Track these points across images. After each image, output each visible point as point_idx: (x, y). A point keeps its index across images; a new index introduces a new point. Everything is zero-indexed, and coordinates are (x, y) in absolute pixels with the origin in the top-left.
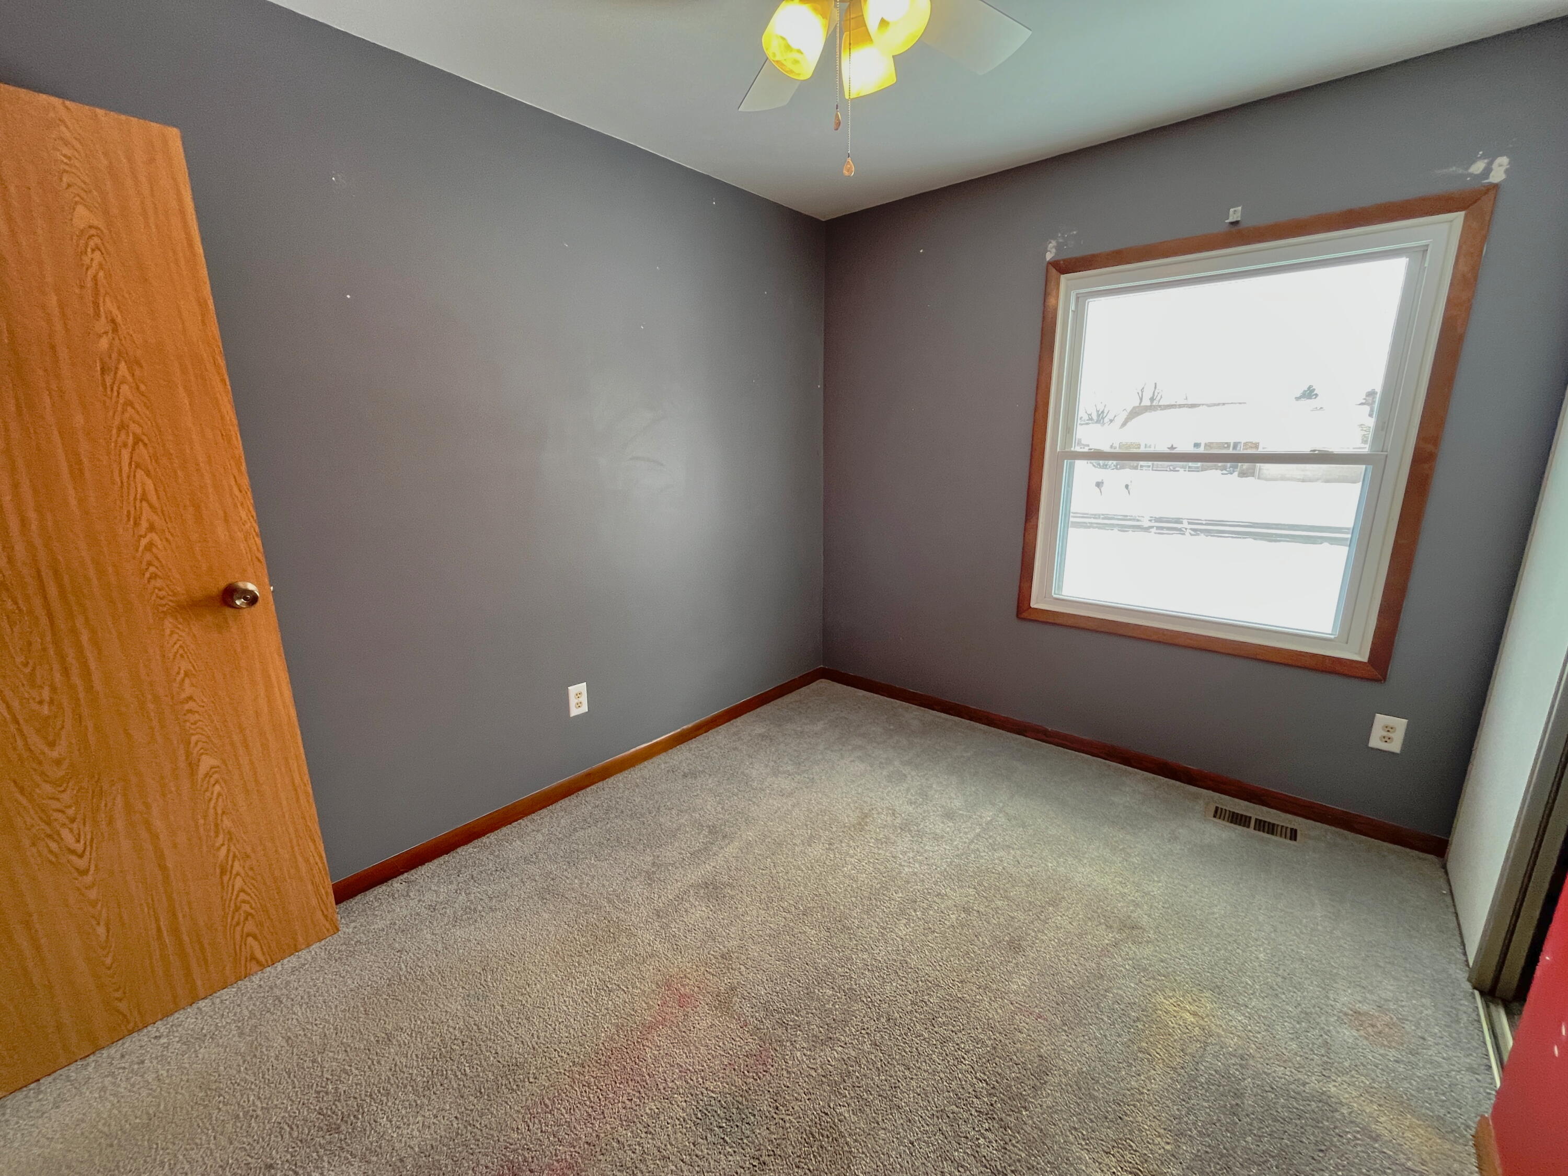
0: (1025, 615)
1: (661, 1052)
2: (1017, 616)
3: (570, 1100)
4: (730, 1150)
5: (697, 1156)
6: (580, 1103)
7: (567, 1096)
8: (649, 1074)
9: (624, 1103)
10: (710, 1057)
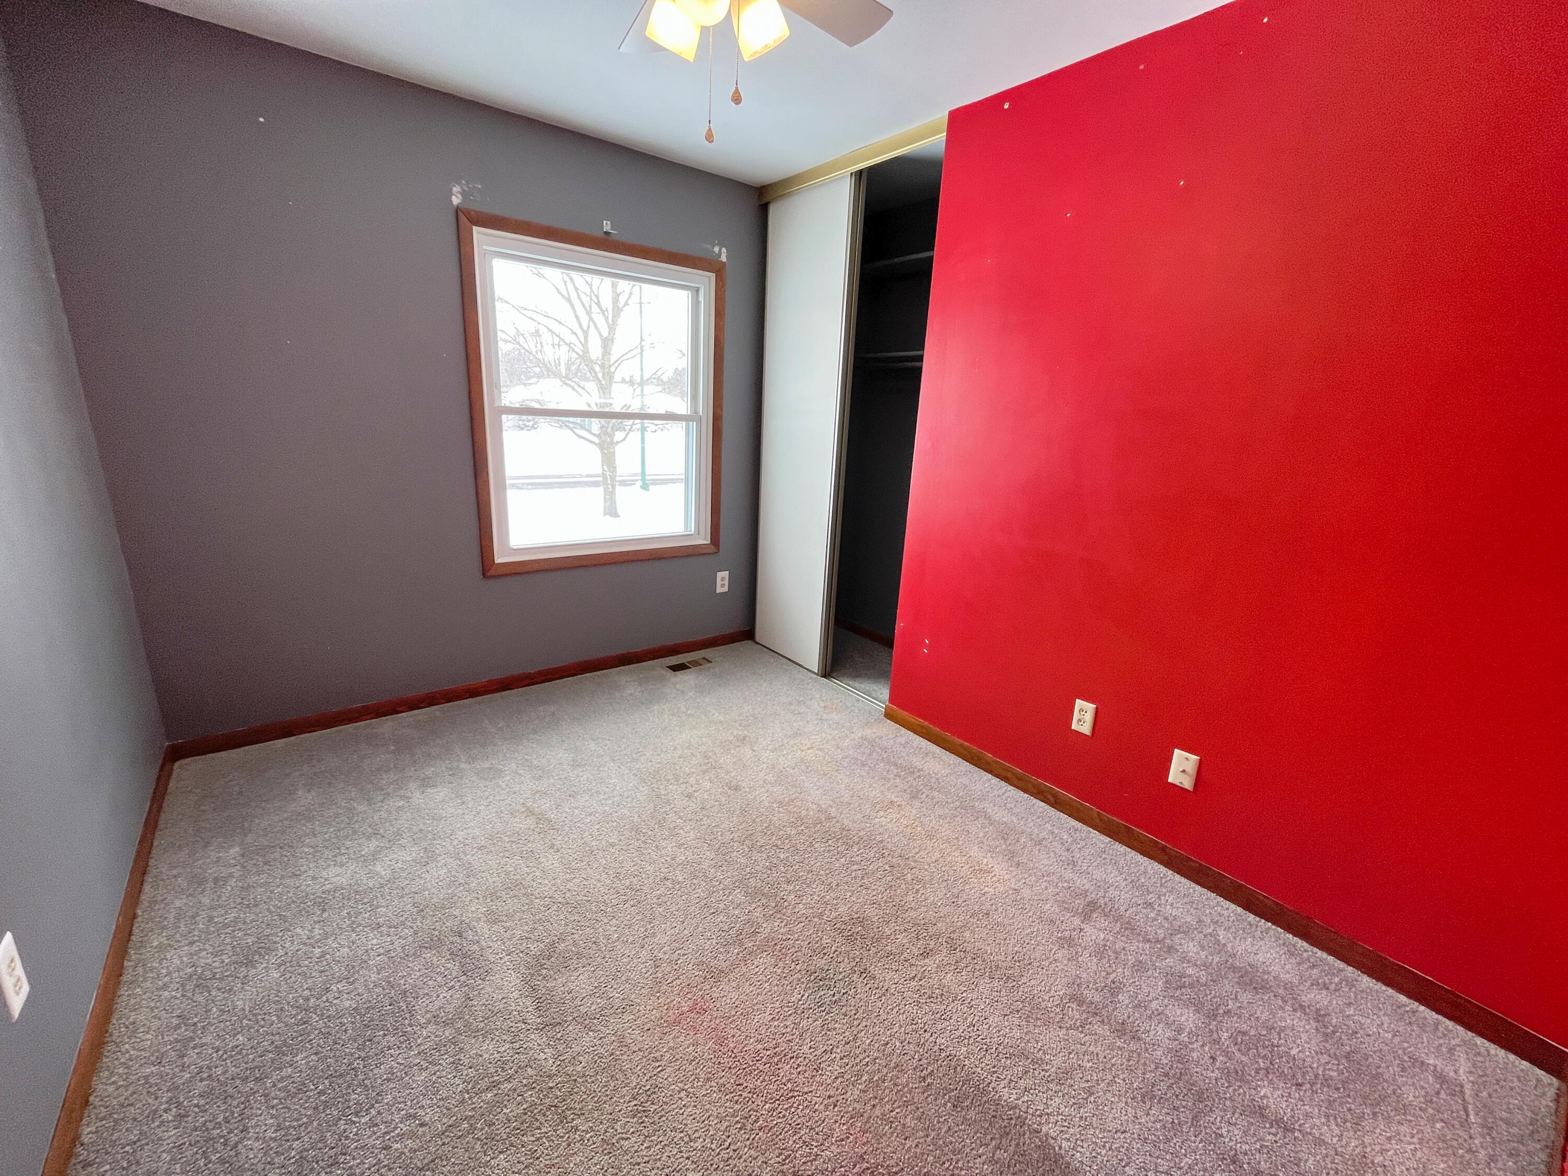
0: (492, 572)
1: (752, 1035)
2: (484, 574)
3: (786, 1129)
4: (853, 991)
5: (855, 1014)
6: (792, 1118)
7: (780, 1134)
8: (775, 1048)
9: (799, 1073)
10: (769, 994)
